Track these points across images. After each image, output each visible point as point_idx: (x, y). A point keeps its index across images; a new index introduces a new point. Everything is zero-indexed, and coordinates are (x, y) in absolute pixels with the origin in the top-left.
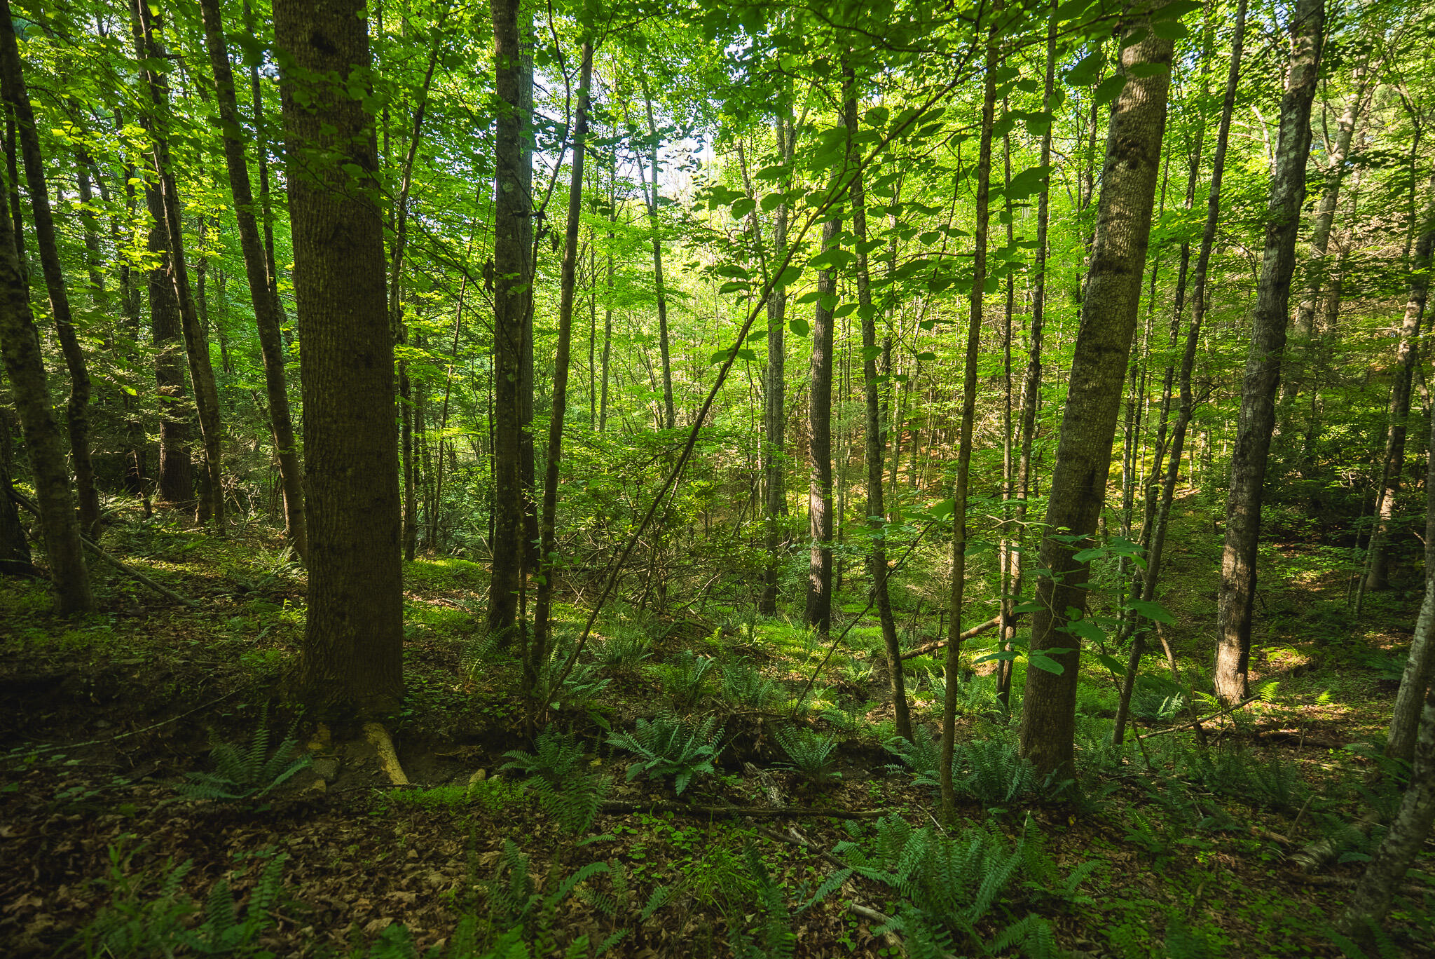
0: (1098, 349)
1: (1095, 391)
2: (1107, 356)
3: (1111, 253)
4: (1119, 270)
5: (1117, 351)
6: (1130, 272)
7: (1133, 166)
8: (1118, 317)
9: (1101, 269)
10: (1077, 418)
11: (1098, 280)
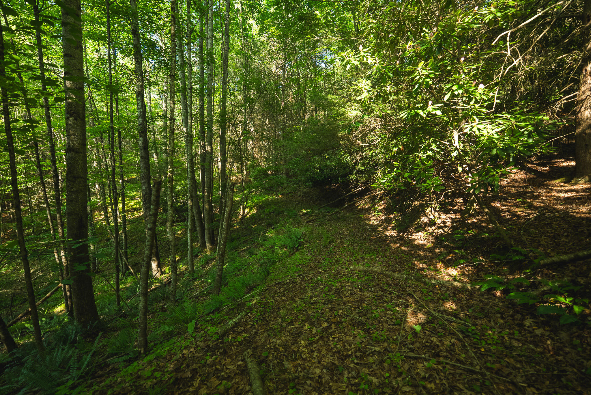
0: (74, 177)
1: (76, 191)
2: (78, 180)
3: (73, 146)
4: (77, 152)
5: (82, 178)
6: (81, 153)
7: (75, 119)
8: (80, 167)
9: (70, 151)
10: (71, 201)
11: (70, 154)
